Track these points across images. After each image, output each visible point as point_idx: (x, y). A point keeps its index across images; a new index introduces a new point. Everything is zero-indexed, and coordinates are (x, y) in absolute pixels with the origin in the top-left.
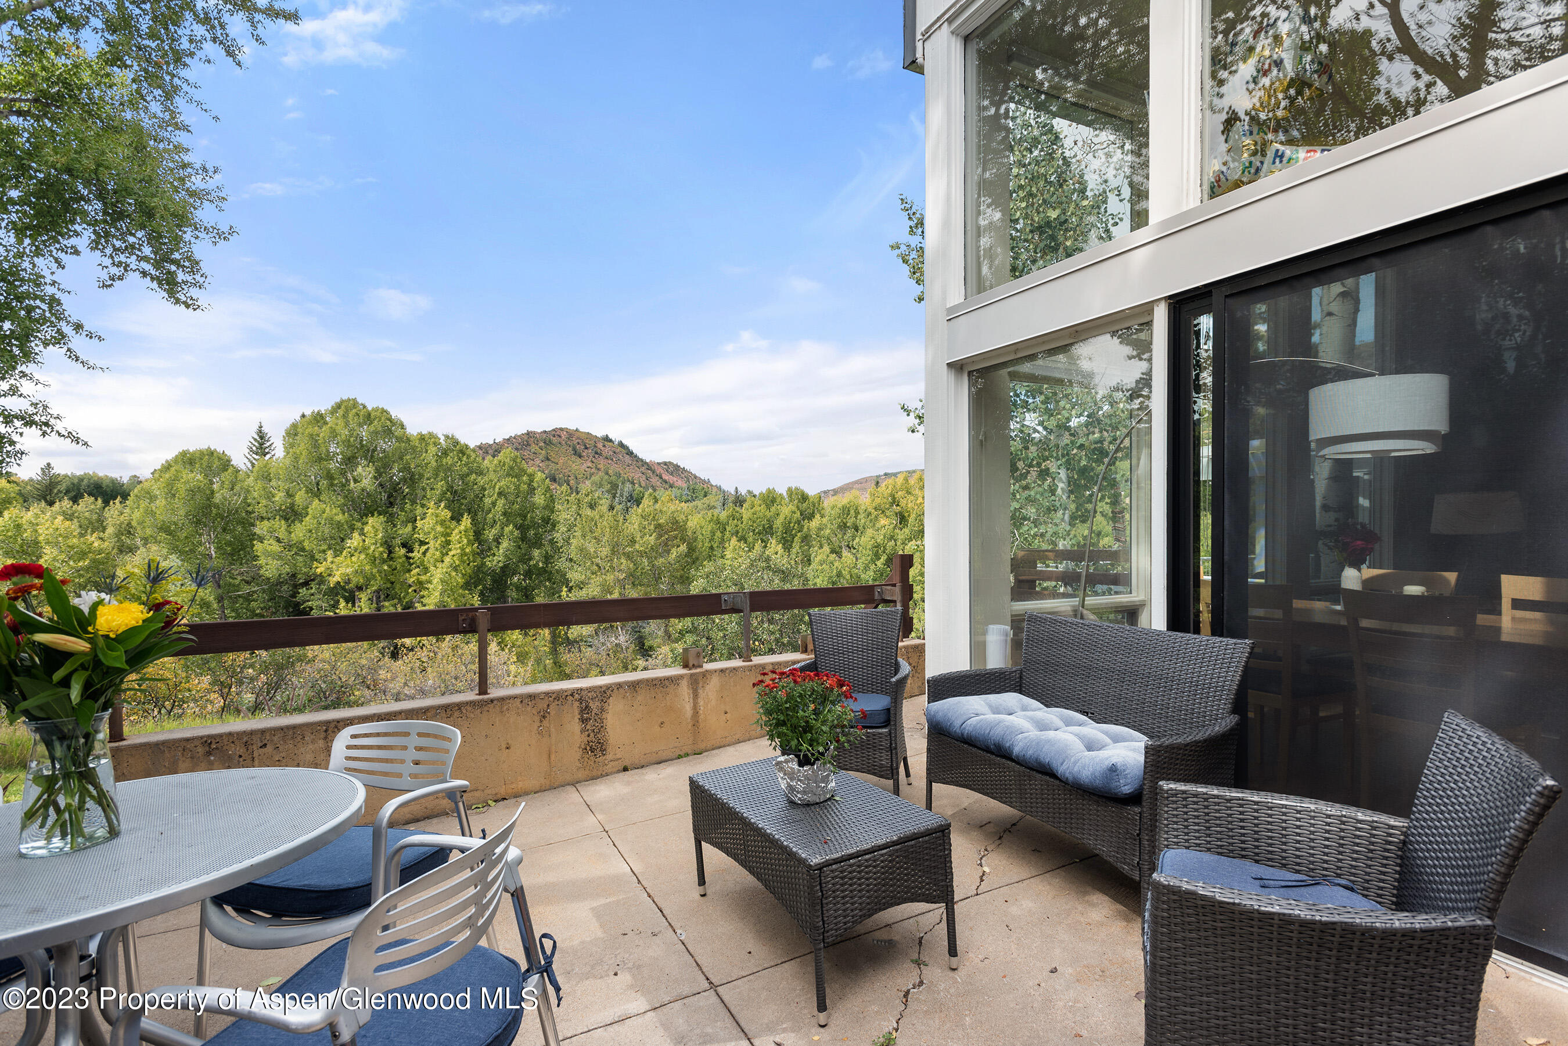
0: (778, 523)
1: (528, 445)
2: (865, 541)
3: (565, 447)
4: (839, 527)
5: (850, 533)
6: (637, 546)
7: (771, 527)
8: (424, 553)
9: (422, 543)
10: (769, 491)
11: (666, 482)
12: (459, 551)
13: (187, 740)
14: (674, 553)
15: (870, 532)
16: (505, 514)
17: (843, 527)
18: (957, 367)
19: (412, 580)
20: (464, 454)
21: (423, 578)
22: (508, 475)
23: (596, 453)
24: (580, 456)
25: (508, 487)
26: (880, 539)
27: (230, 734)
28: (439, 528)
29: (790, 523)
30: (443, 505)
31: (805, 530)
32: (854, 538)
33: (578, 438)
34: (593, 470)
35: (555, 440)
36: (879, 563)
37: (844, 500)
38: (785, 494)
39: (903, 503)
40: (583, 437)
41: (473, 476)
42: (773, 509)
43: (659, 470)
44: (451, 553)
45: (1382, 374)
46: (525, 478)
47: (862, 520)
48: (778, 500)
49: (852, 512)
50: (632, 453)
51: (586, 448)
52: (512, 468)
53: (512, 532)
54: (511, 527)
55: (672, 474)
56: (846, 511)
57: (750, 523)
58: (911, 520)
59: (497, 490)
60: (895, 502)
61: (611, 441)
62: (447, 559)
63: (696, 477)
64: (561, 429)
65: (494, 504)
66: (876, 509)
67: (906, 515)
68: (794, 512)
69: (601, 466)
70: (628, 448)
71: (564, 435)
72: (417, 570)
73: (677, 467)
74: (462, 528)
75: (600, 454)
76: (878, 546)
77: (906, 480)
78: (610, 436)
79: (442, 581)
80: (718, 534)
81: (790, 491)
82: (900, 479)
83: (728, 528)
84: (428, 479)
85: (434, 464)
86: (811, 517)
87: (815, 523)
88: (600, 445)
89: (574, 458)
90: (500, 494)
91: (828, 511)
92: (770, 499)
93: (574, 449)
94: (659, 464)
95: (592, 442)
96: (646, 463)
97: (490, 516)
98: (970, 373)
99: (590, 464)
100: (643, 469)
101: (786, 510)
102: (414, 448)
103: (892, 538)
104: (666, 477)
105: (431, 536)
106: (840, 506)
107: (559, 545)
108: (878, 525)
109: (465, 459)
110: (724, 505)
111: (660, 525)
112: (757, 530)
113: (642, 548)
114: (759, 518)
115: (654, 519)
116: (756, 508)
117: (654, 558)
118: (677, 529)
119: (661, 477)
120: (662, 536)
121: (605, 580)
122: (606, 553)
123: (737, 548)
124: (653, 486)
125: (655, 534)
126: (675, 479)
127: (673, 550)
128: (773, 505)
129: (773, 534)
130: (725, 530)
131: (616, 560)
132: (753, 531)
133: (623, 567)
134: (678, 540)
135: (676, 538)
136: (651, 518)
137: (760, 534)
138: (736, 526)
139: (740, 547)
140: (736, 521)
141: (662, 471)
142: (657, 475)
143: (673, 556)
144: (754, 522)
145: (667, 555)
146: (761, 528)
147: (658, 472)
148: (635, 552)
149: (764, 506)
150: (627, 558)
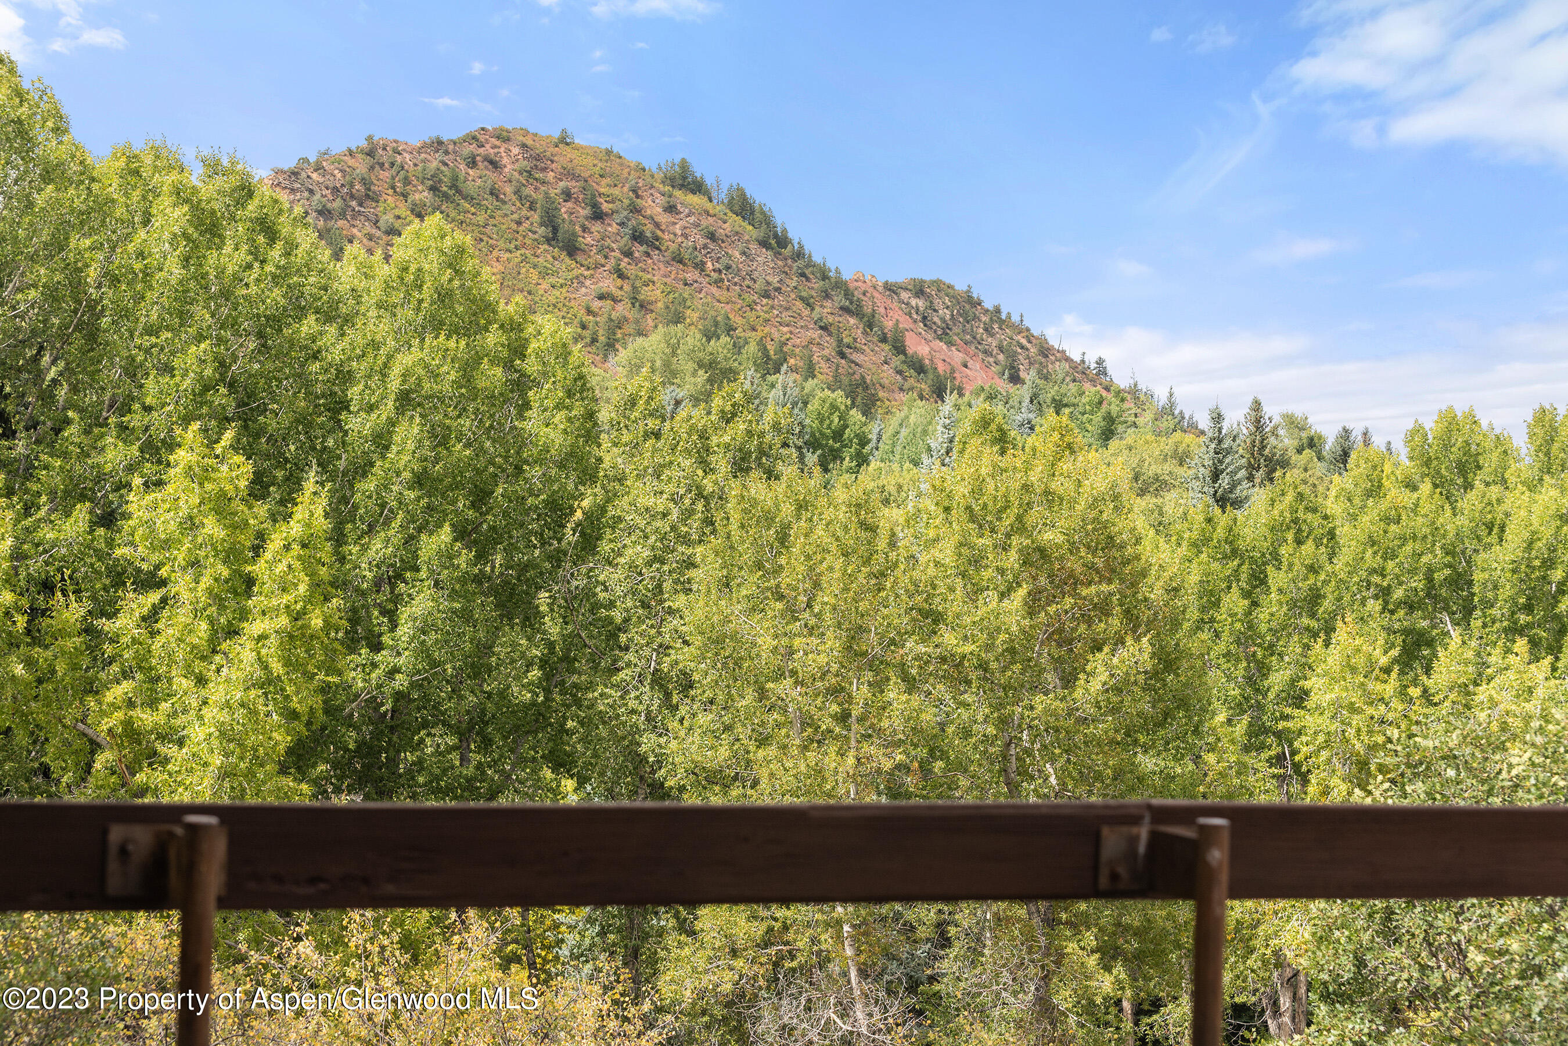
0: (1497, 563)
1: (370, 196)
3: (513, 209)
6: (949, 638)
7: (1460, 581)
8: (150, 618)
9: (150, 581)
10: (1451, 424)
11: (920, 369)
12: (284, 621)
14: (1099, 675)
16: (419, 480)
19: (106, 724)
20: (272, 235)
21: (146, 718)
22: (436, 325)
23: (638, 237)
24: (572, 249)
25: (434, 375)
28: (212, 528)
30: (228, 436)
33: (569, 174)
34: (623, 309)
35: (475, 180)
40: (587, 166)
41: (309, 325)
42: (1470, 502)
43: (893, 318)
44: (256, 627)
46: (493, 338)
50: (783, 241)
51: (598, 215)
52: (444, 296)
53: (448, 557)
54: (445, 534)
55: (944, 334)
57: (1371, 560)
59: (394, 384)
61: (697, 187)
62: (244, 652)
63: (1045, 351)
64: (503, 136)
65: (382, 440)
69: (652, 293)
70: (767, 221)
71: (511, 158)
72: (127, 686)
73: (967, 304)
74: (295, 529)
75: (653, 244)
78: (700, 170)
79: (225, 734)
80: (1234, 602)
81: (1544, 427)
83: (1277, 578)
84: (151, 331)
85: (174, 271)
88: (653, 206)
89: (546, 255)
90: (405, 400)
92: (1454, 459)
93: (551, 221)
94: (891, 289)
95: (621, 192)
96: (840, 285)
97: (369, 485)
99: (609, 284)
100: (826, 310)
102: (103, 206)
104: (919, 346)
105: (181, 556)
107: (618, 616)
109: (276, 253)
110: (1216, 476)
111: (1042, 551)
112: (1399, 594)
113: (968, 648)
114: (1404, 540)
115: (1020, 527)
116: (1396, 495)
117: (1013, 691)
118: (1110, 573)
119: (899, 348)
120: (1051, 600)
121: (819, 771)
122: (822, 659)
123: (1359, 661)
124: (863, 384)
125: (1022, 592)
126: (957, 357)
127: (1097, 662)
128: (1468, 486)
129: (1468, 611)
130: (1259, 580)
131: (861, 692)
132: (1385, 593)
133: (893, 722)
134: (1115, 622)
135: (1103, 608)
136: (1008, 520)
137: (1411, 607)
138: (1313, 569)
139: (1371, 664)
140: (1309, 547)
141: (905, 323)
142: (884, 339)
143: (1096, 685)
144: (1390, 555)
145: (1068, 681)
146: (1418, 583)
147: (889, 324)
148: (943, 660)
149: (1426, 487)
150: (911, 685)
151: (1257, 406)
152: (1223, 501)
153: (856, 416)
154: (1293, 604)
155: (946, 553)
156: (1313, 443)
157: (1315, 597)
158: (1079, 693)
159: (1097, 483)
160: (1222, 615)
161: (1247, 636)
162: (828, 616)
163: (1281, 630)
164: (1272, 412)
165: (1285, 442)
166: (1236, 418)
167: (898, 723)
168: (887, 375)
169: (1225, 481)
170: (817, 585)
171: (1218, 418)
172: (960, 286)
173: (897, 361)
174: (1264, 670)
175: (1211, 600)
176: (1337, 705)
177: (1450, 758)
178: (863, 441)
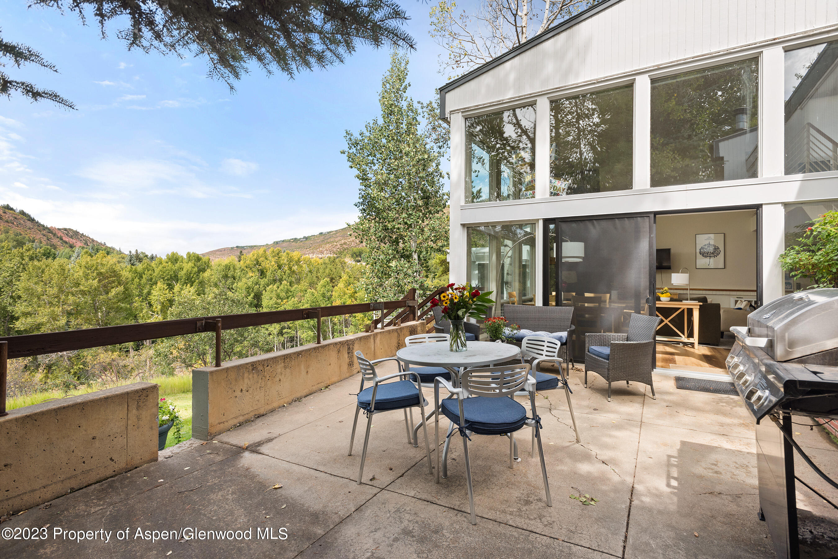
0: (182, 273)
2: (241, 285)
4: (223, 277)
5: (230, 281)
7: (176, 276)
10: (173, 254)
11: (66, 243)
13: (247, 364)
14: (113, 292)
15: (244, 280)
17: (226, 277)
18: (463, 225)
26: (250, 284)
27: (259, 361)
29: (190, 274)
31: (201, 278)
32: (233, 283)
36: (250, 298)
37: (226, 260)
38: (185, 257)
39: (263, 264)
42: (177, 265)
45: (571, 241)
47: (238, 273)
48: (180, 259)
49: (232, 268)
50: (33, 220)
55: (71, 237)
56: (228, 268)
57: (161, 273)
58: (268, 274)
60: (258, 263)
61: (12, 209)
63: (93, 241)
66: (246, 267)
67: (265, 271)
68: (194, 268)
70: (29, 216)
76: (249, 288)
77: (265, 251)
78: (12, 206)
80: (137, 280)
81: (189, 255)
82: (261, 251)
83: (144, 276)
86: (204, 270)
87: (207, 274)
91: (214, 268)
92: (174, 259)
94: (59, 229)
96: (47, 228)
98: (467, 228)
100: (44, 232)
101: (188, 266)
103: (257, 284)
104: (66, 239)
106: (224, 264)
108: (248, 276)
110: (130, 261)
111: (101, 273)
112: (166, 278)
113: (86, 289)
114: (166, 270)
115: (96, 269)
116: (164, 264)
117: (96, 296)
118: (115, 276)
119: (61, 239)
120: (103, 281)
121: (53, 311)
122: (53, 292)
123: (162, 288)
124: (53, 245)
125: (97, 279)
126: (74, 241)
127: (113, 290)
128: (177, 263)
129: (178, 280)
130: (142, 277)
131: (63, 297)
132: (163, 278)
133: (70, 302)
134: (116, 284)
135: (113, 282)
136: (94, 268)
137: (168, 280)
138: (151, 275)
139: (164, 288)
140: (150, 272)
141: (62, 235)
142: (58, 238)
143: (113, 294)
144: (164, 273)
145: (107, 293)
146: (169, 277)
147: (59, 235)
148: (80, 291)
149: (170, 263)
150: (73, 295)
151: (137, 250)
152: (133, 265)
153: (53, 250)
154: (147, 280)
155: (81, 273)
156: (146, 256)
157: (151, 279)
158: (109, 295)
159: (111, 262)
160: (134, 282)
161: (139, 285)
162: (55, 285)
163: (146, 284)
164: (139, 251)
165: (141, 256)
166: (134, 252)
167: (71, 302)
168: (59, 243)
169: (132, 262)
170: (52, 279)
171: (130, 252)
172: (75, 229)
173: (61, 241)
174: (142, 290)
175: (133, 280)
176: (158, 295)
177: (185, 302)
178: (55, 254)
